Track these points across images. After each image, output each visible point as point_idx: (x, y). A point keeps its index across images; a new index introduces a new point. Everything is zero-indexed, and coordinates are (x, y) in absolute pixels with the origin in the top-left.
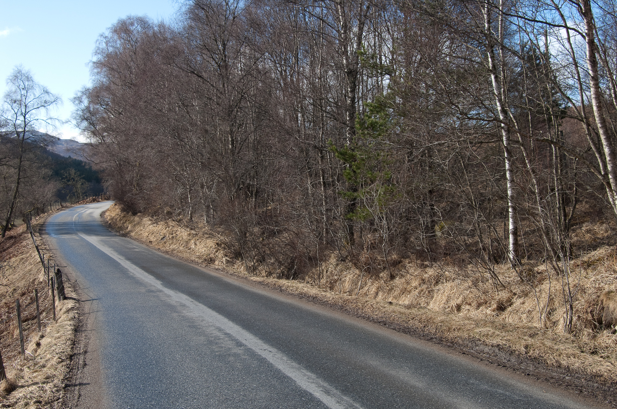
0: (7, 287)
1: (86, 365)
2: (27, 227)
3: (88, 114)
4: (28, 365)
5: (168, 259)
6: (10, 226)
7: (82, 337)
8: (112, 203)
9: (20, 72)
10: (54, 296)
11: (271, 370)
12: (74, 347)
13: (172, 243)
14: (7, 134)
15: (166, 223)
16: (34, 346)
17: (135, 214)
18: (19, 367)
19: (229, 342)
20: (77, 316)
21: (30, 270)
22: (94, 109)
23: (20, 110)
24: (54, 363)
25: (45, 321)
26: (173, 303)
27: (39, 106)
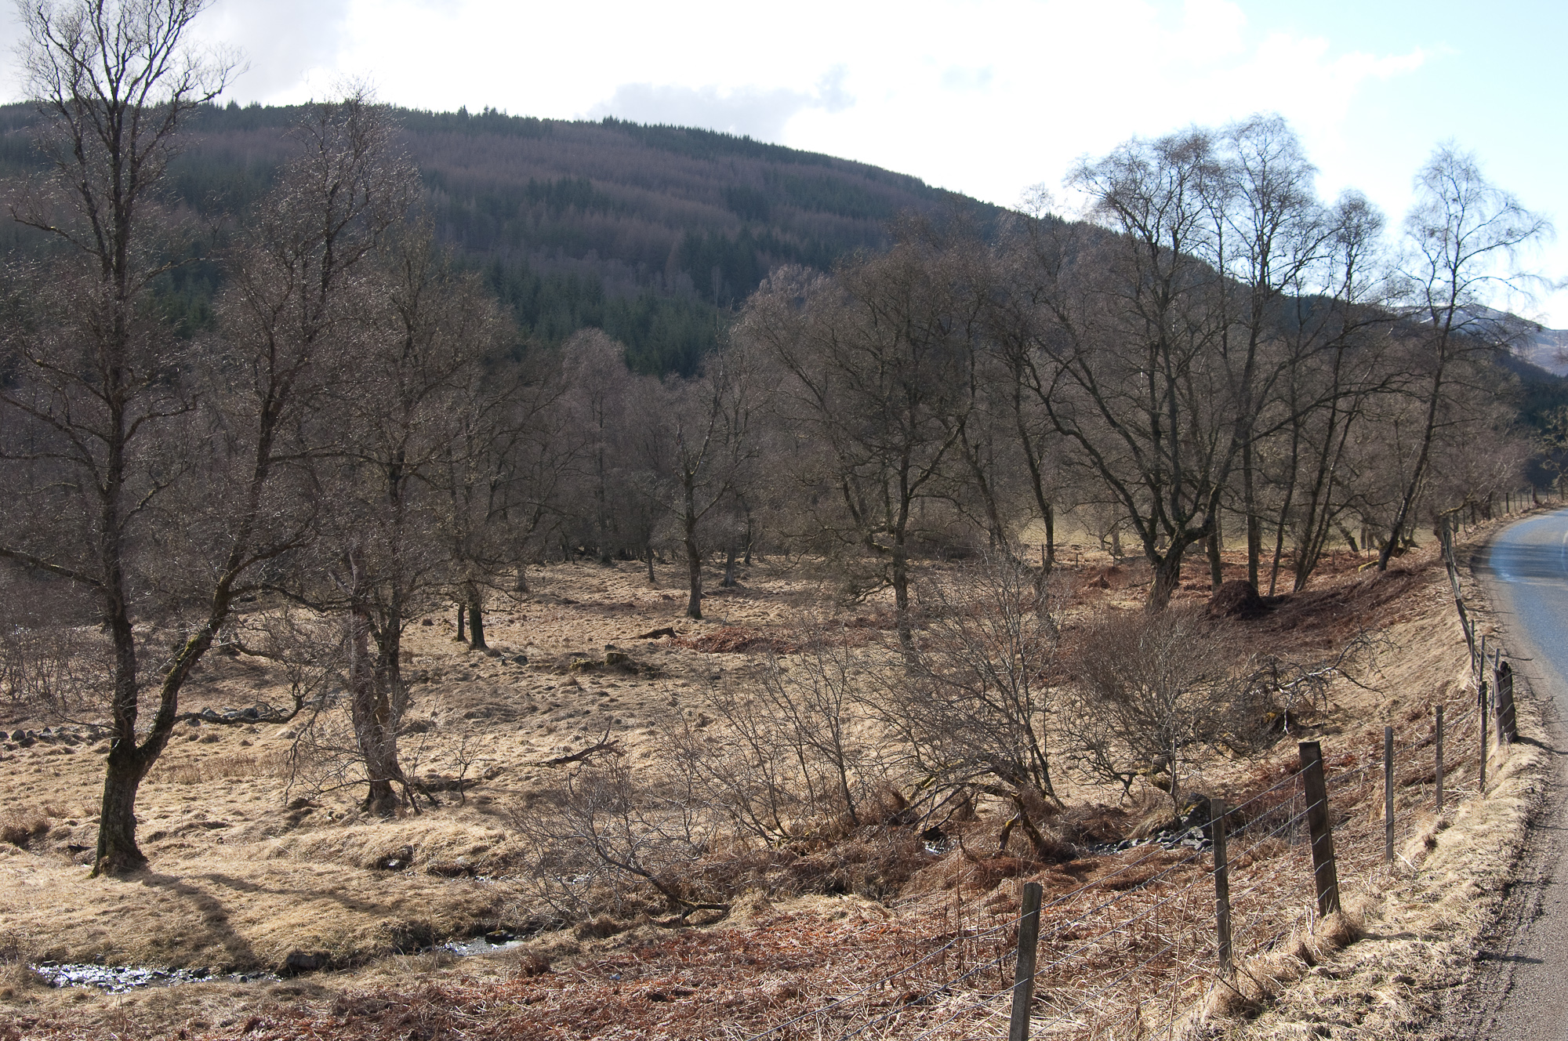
0: (1377, 694)
1: (1542, 913)
2: (1443, 551)
4: (1396, 890)
6: (1401, 546)
7: (1544, 842)
9: (1447, 157)
10: (1486, 732)
12: (1520, 863)
14: (1408, 315)
16: (1421, 847)
18: (1376, 890)
20: (1539, 788)
21: (1438, 659)
23: (1443, 254)
24: (1461, 894)
25: (1459, 789)
27: (1493, 243)
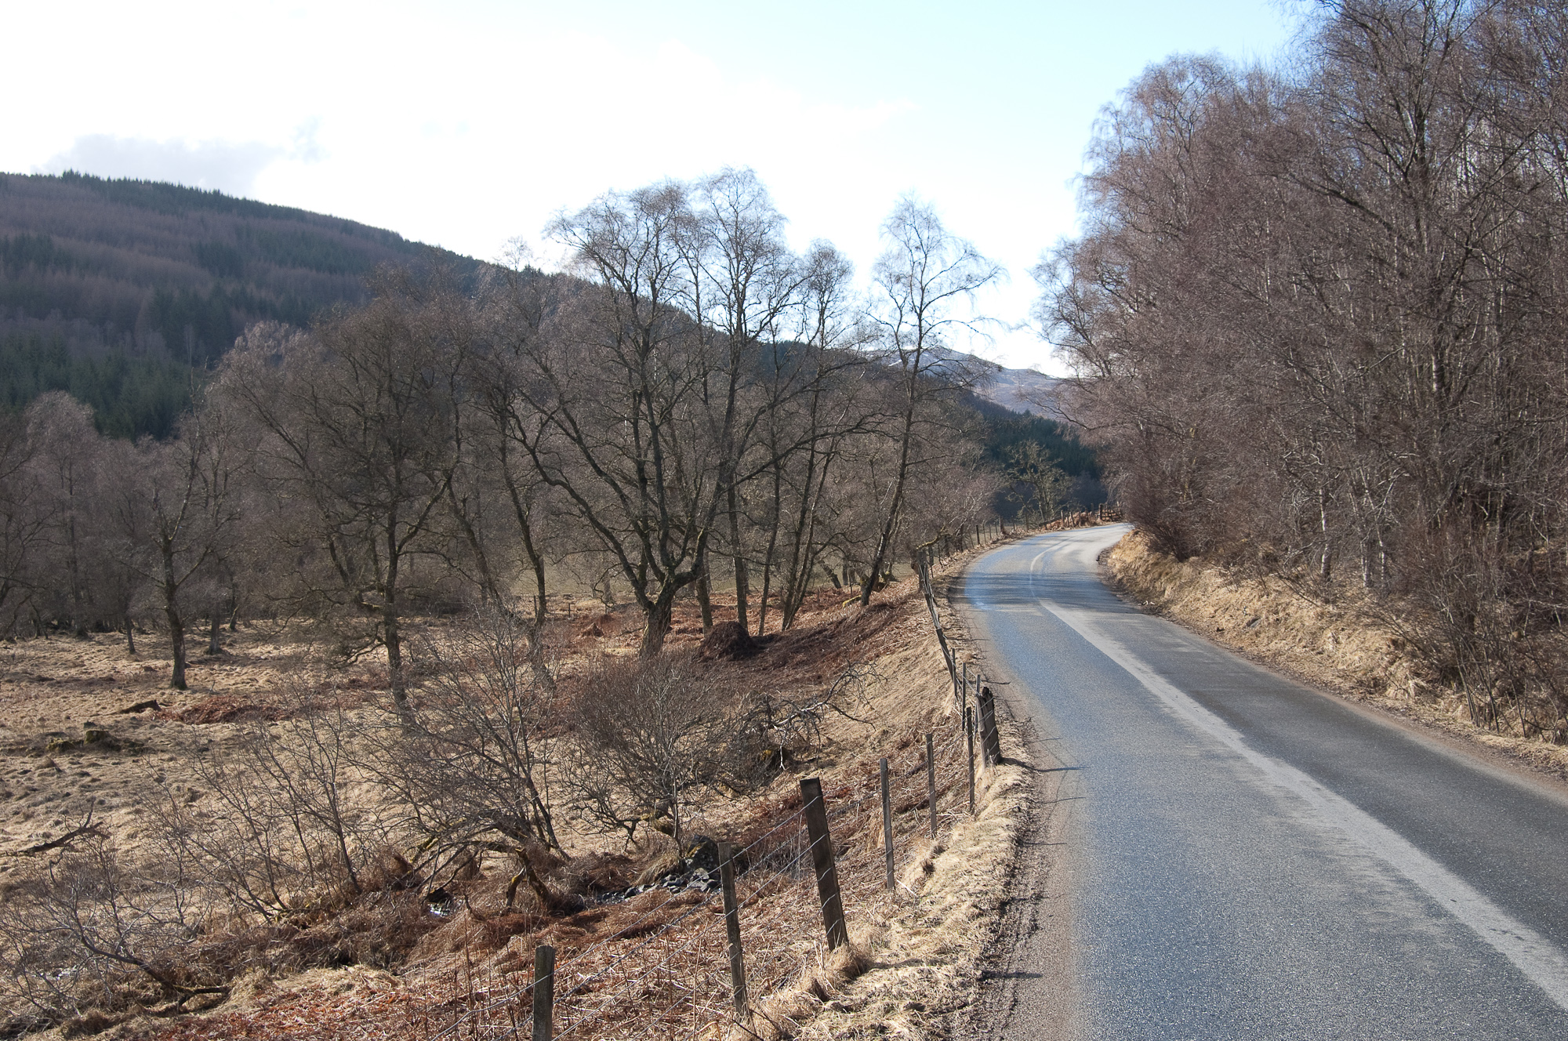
0: (867, 725)
1: (1037, 928)
2: (921, 583)
3: (1072, 307)
4: (899, 917)
5: (1263, 676)
6: (881, 580)
7: (1033, 859)
8: (1126, 530)
9: (909, 207)
10: (972, 756)
11: (1516, 989)
12: (1013, 881)
13: (1275, 636)
14: (878, 358)
15: (1260, 583)
16: (919, 872)
17: (1182, 558)
18: (880, 919)
19: (1407, 903)
20: (1024, 806)
21: (923, 688)
22: (1085, 293)
23: (909, 299)
24: (961, 916)
25: (950, 812)
26: (1268, 790)
27: (954, 288)
